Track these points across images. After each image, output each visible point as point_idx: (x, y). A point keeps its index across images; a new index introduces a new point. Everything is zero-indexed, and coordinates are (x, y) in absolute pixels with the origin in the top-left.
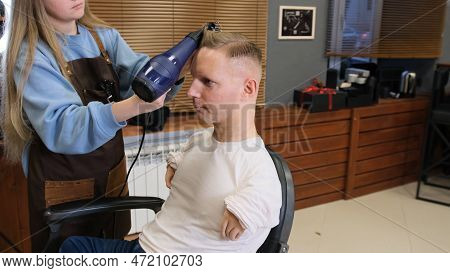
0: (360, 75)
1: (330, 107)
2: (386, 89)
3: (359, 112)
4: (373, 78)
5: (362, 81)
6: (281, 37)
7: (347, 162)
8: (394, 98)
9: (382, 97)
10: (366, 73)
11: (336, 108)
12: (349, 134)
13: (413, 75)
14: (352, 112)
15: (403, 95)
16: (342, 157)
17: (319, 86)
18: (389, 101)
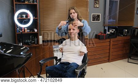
0: (113, 31)
1: (105, 38)
2: (119, 34)
3: (112, 40)
4: (116, 31)
5: (113, 32)
6: (92, 21)
7: (109, 53)
8: (121, 36)
9: (118, 36)
10: (114, 30)
11: (106, 39)
12: (110, 45)
13: (126, 30)
14: (110, 40)
15: (124, 36)
16: (108, 51)
17: (102, 33)
18: (120, 37)
